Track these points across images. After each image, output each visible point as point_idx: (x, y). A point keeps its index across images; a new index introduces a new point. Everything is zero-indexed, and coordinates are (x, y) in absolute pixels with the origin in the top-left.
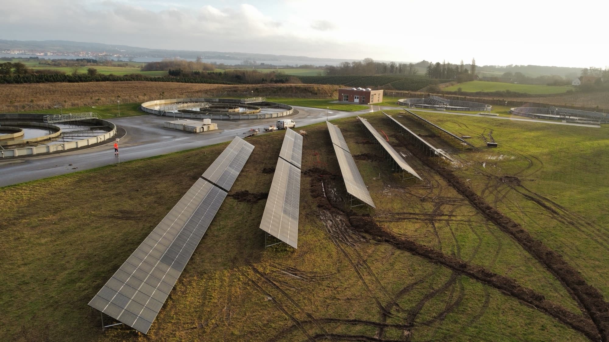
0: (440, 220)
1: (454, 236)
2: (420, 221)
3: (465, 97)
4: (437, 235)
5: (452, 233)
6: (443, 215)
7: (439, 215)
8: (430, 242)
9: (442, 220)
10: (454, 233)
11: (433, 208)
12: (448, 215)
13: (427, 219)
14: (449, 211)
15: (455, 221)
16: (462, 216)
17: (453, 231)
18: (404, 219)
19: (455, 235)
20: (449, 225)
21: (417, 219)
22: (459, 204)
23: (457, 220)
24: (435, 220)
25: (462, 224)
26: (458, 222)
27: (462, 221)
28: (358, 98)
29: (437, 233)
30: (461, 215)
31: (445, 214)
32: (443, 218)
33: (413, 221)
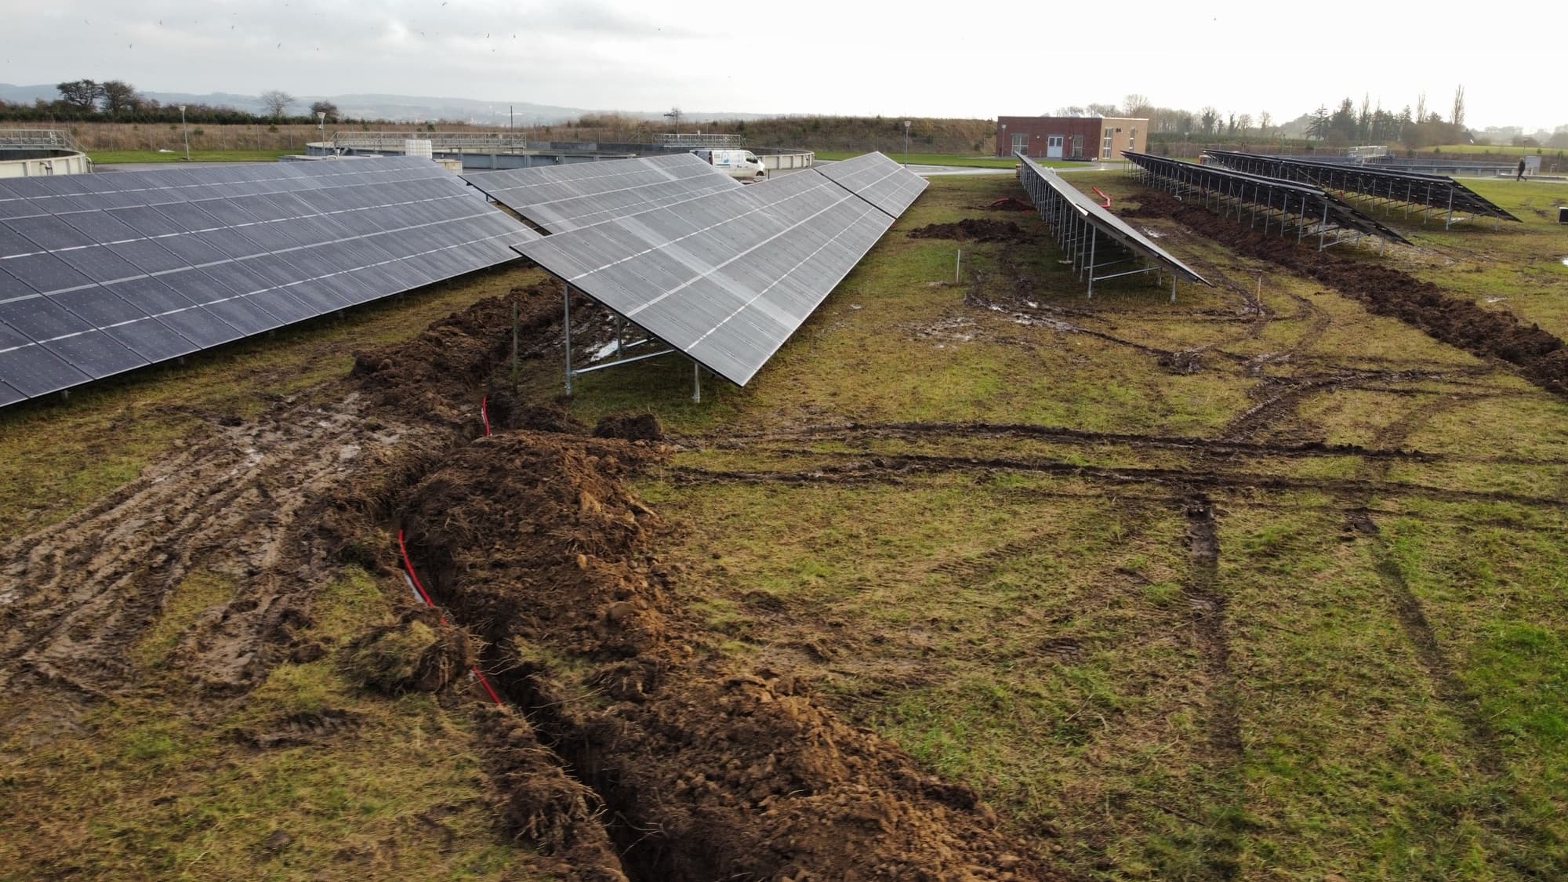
0: (1277, 485)
1: (1430, 649)
2: (1077, 486)
3: (1437, 151)
4: (1210, 627)
5: (1411, 613)
6: (1317, 448)
7: (1275, 448)
8: (1078, 733)
9: (1299, 485)
10: (1429, 609)
11: (1244, 404)
12: (1358, 450)
13: (1157, 472)
14: (1376, 429)
15: (1433, 493)
16: (1501, 460)
17: (1417, 589)
18: (943, 465)
19: (1441, 635)
20: (1372, 530)
21: (1062, 470)
22: (1453, 389)
23: (1454, 486)
24: (1233, 485)
25: (1507, 522)
26: (1463, 508)
27: (1508, 497)
28: (1059, 144)
29: (1221, 604)
30: (1484, 456)
31: (1333, 441)
32: (1312, 466)
33: (1017, 480)
